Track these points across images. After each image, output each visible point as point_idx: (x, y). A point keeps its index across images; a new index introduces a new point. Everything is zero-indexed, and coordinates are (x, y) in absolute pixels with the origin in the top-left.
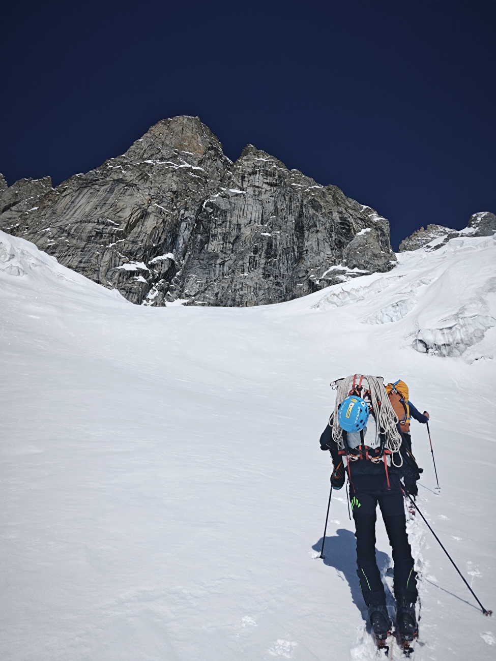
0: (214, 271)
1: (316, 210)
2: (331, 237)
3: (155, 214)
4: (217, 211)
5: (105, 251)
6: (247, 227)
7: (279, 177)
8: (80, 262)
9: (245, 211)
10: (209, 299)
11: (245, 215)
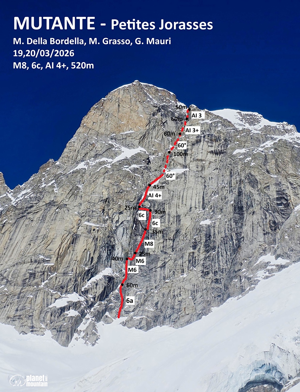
0: (155, 276)
1: (253, 187)
2: (266, 218)
3: (85, 235)
4: (154, 205)
5: (37, 293)
6: (187, 216)
7: (225, 140)
8: (17, 310)
9: (185, 198)
10: (148, 312)
11: (184, 202)
